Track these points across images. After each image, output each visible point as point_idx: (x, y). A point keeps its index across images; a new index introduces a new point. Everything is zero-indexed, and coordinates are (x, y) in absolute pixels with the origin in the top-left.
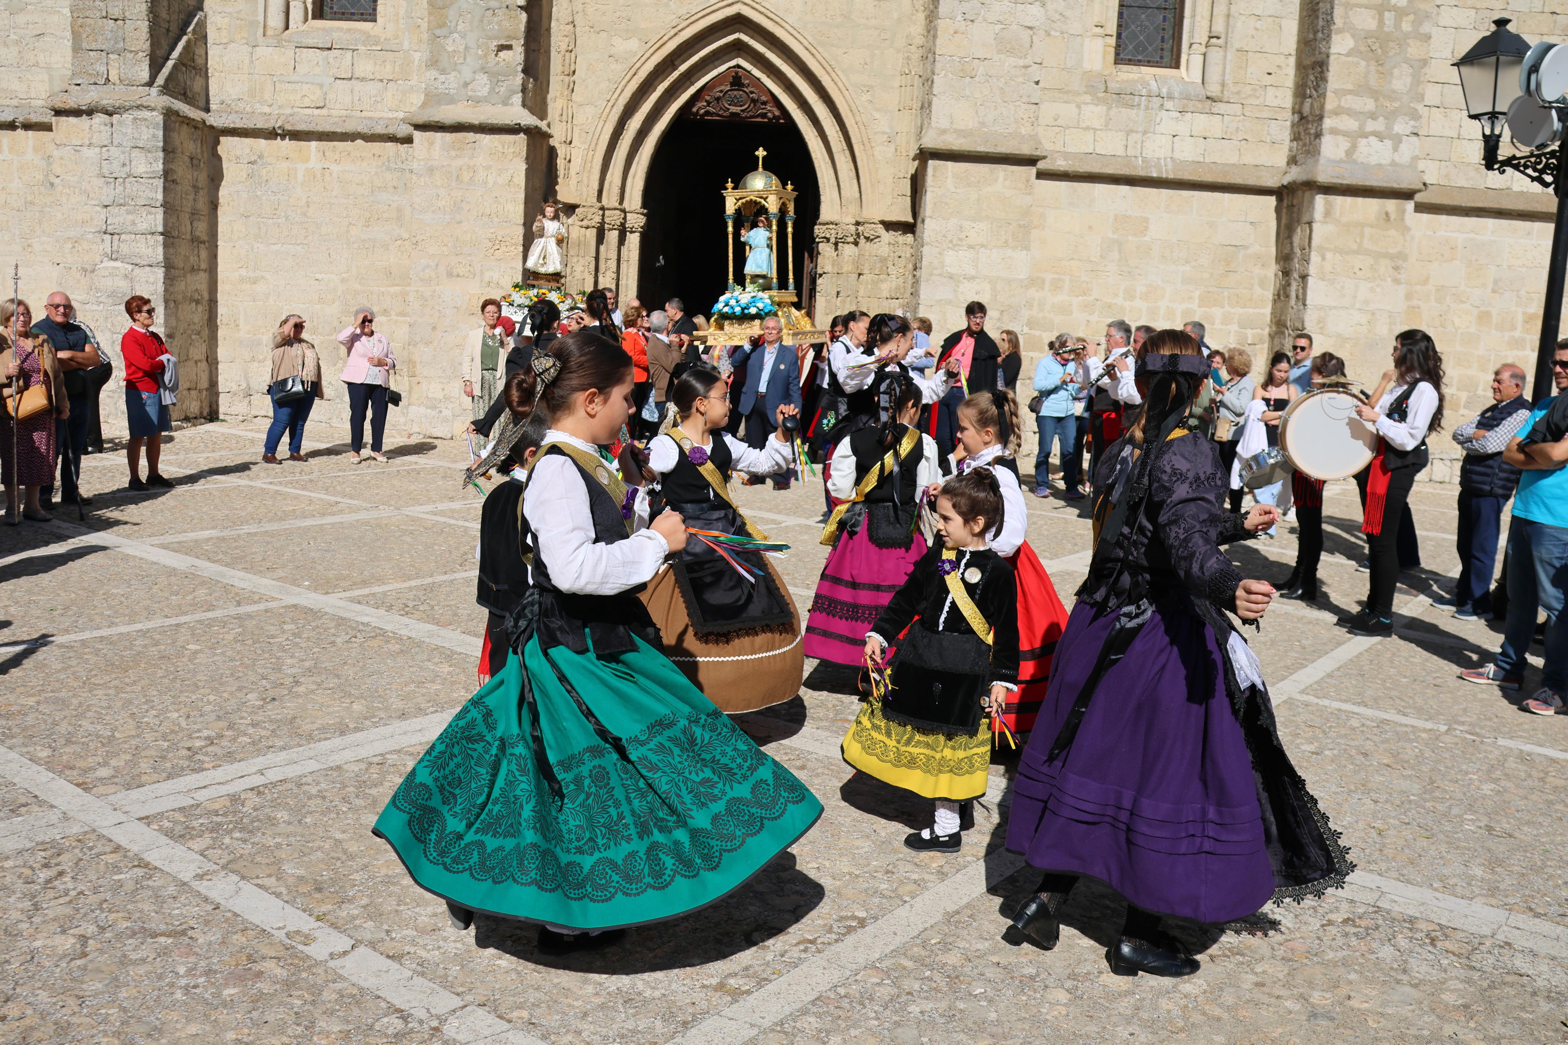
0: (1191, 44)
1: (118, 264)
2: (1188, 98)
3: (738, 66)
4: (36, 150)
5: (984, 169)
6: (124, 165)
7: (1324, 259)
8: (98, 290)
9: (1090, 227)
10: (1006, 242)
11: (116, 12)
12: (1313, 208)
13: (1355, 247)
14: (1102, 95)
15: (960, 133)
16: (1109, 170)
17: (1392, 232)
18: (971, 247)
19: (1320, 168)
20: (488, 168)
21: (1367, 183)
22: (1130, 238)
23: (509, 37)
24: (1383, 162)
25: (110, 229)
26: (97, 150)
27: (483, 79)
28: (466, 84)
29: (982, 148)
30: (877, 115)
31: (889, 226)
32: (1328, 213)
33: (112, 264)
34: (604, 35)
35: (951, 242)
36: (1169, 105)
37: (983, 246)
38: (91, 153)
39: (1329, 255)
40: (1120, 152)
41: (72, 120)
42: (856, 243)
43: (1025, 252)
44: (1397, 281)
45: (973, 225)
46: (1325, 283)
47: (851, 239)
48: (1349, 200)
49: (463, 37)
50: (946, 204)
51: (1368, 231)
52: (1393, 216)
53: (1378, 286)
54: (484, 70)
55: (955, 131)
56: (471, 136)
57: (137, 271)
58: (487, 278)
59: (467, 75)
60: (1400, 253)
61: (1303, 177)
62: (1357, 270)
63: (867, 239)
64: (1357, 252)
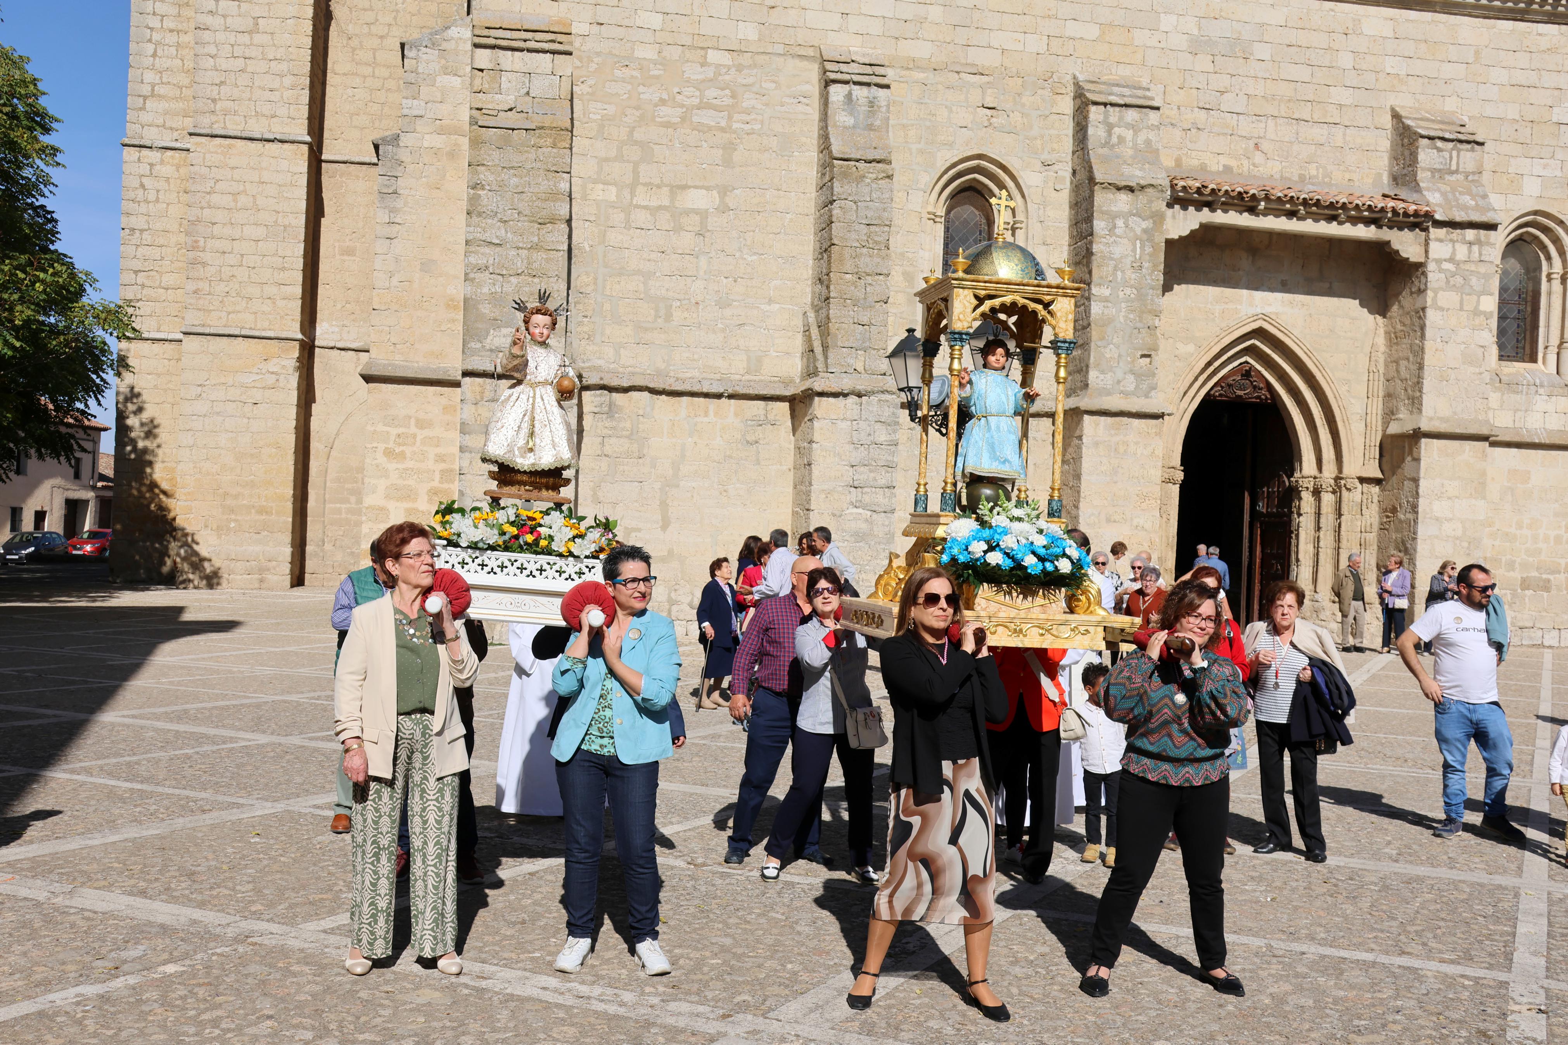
0: (1546, 347)
1: (860, 511)
2: (1553, 386)
3: (1247, 362)
4: (736, 415)
5: (1456, 443)
6: (869, 435)
8: (843, 531)
10: (1471, 494)
11: (865, 320)
14: (1498, 385)
15: (1442, 419)
16: (1507, 438)
18: (1449, 498)
20: (1137, 443)
22: (1519, 485)
23: (1150, 349)
25: (856, 484)
26: (849, 423)
27: (1131, 378)
28: (1119, 382)
29: (1458, 430)
30: (1353, 401)
31: (1362, 480)
33: (855, 510)
34: (1171, 340)
35: (1437, 495)
36: (1541, 391)
37: (1457, 498)
38: (844, 425)
40: (1511, 425)
41: (831, 400)
42: (1334, 492)
43: (1483, 501)
45: (1450, 483)
47: (1330, 489)
49: (1118, 347)
50: (1433, 469)
54: (1132, 372)
55: (1438, 418)
56: (1125, 420)
57: (875, 516)
58: (1135, 523)
59: (1120, 375)
63: (1349, 490)
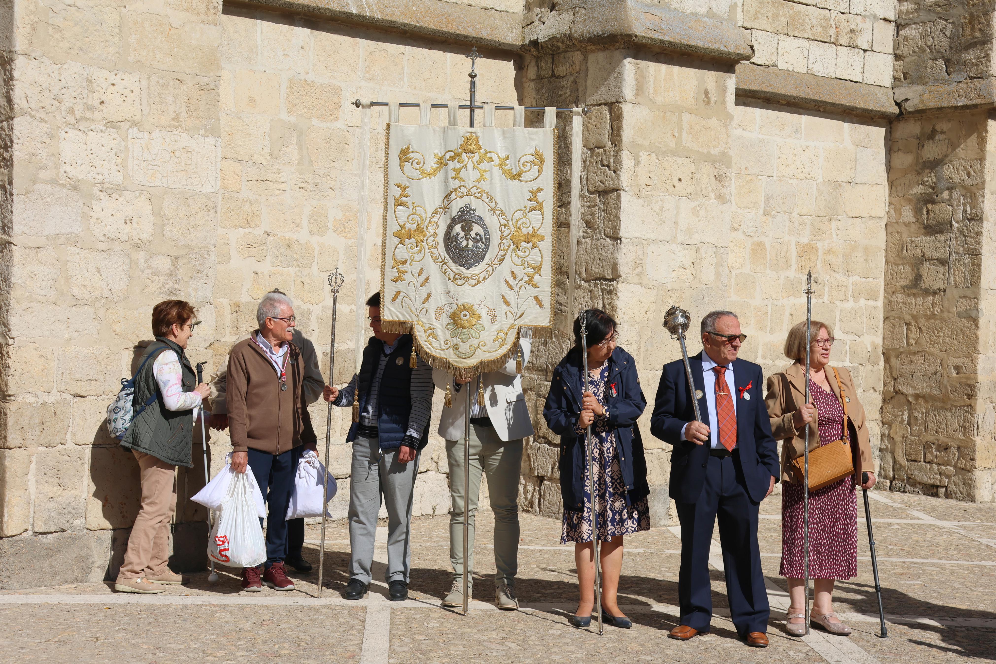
7: (637, 163)
9: (252, 100)
10: (177, 118)
12: (619, 79)
13: (672, 144)
17: (713, 122)
18: (110, 124)
19: (631, 14)
21: (691, 43)
22: (315, 122)
24: (700, 11)
32: (639, 90)
35: (71, 111)
37: (134, 124)
39: (644, 157)
43: (211, 140)
44: (721, 198)
45: (112, 78)
46: (641, 201)
48: (664, 68)
50: (58, 29)
51: (686, 117)
52: (713, 97)
53: (700, 206)
60: (724, 154)
61: (597, 29)
62: (676, 182)
64: (675, 153)
